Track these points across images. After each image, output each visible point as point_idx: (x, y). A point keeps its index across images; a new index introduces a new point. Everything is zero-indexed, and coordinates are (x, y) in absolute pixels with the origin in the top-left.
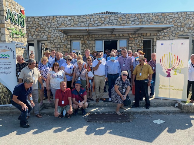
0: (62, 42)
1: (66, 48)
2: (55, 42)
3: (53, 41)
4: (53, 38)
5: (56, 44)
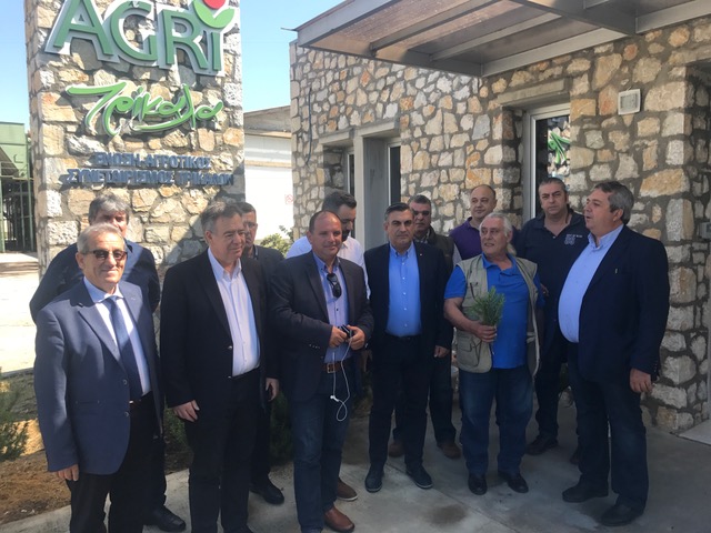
0: (461, 131)
1: (482, 165)
2: (431, 137)
3: (422, 127)
4: (420, 111)
5: (436, 144)
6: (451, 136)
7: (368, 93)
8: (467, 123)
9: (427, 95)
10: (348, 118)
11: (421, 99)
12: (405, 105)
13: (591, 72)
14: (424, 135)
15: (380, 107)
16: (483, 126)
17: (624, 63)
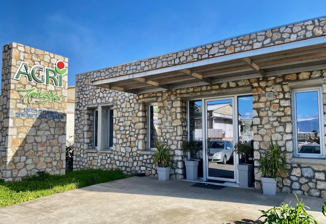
0: (131, 107)
1: (137, 116)
2: (123, 108)
3: (120, 105)
4: (120, 100)
5: (124, 110)
6: (128, 108)
7: (103, 94)
8: (133, 105)
9: (122, 97)
10: (96, 100)
11: (120, 97)
12: (115, 98)
13: (162, 96)
14: (121, 107)
15: (107, 98)
16: (137, 107)
17: (169, 95)
